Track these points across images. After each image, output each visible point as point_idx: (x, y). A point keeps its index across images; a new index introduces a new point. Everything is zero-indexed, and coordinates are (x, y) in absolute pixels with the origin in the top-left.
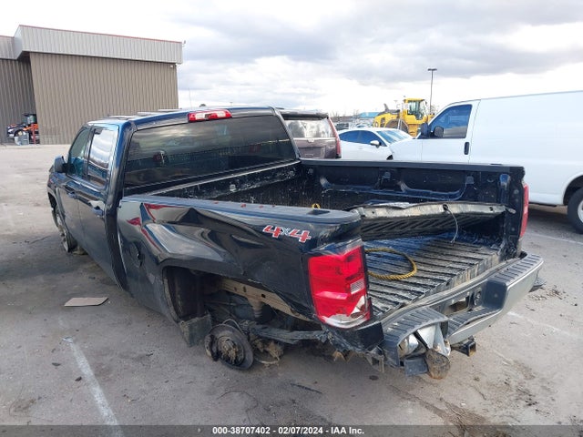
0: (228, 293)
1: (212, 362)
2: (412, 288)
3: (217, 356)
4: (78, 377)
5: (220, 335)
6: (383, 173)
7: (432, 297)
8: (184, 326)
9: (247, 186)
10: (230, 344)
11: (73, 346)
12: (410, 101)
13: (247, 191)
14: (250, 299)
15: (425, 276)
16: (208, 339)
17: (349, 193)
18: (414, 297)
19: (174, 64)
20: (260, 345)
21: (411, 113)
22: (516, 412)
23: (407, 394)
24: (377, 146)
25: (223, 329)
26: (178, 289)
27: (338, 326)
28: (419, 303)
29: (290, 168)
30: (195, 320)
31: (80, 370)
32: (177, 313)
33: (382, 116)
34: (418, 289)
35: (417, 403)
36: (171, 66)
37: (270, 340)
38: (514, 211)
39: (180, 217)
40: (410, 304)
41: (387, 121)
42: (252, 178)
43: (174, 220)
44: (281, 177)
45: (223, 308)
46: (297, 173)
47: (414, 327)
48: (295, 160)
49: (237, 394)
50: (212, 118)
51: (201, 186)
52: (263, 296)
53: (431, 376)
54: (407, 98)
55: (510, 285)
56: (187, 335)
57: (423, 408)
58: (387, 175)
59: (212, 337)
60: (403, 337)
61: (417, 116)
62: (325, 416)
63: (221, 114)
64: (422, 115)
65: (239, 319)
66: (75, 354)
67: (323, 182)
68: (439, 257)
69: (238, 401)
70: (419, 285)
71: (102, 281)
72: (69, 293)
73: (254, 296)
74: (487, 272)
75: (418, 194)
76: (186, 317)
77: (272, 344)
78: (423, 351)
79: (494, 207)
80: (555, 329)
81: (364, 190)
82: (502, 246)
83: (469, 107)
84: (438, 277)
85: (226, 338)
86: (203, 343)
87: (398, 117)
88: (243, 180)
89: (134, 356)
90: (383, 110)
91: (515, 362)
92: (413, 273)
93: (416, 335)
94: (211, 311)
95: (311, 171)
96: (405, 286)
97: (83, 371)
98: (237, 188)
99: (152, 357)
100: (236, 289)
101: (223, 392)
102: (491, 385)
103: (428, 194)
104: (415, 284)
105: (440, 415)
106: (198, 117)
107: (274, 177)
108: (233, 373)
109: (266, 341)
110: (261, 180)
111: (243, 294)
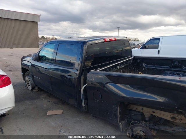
5: (136, 128)
6: (175, 62)
8: (121, 125)
9: (121, 66)
10: (142, 132)
13: (121, 68)
16: (130, 130)
19: (37, 22)
26: (120, 110)
29: (132, 59)
30: (123, 122)
36: (36, 23)
48: (132, 56)
51: (111, 67)
52: (153, 112)
58: (177, 63)
63: (113, 39)
67: (144, 64)
73: (147, 112)
81: (164, 67)
83: (159, 39)
95: (139, 60)
106: (107, 40)
107: (128, 63)
110: (125, 64)
111: (141, 111)
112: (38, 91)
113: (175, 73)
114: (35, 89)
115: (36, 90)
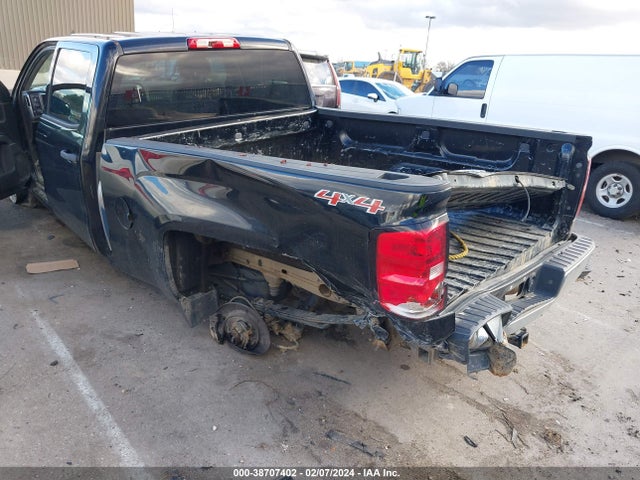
0: (234, 264)
1: (216, 345)
2: (469, 271)
3: (224, 338)
4: (53, 361)
5: (230, 314)
6: (420, 132)
7: (491, 282)
8: (186, 303)
9: (255, 136)
10: (243, 326)
11: (40, 322)
12: (406, 52)
13: (255, 142)
14: (266, 274)
15: (480, 257)
16: (214, 319)
17: (376, 154)
18: (475, 282)
20: (276, 328)
21: (407, 65)
22: (561, 408)
23: (445, 387)
24: (375, 100)
25: (234, 308)
26: (180, 258)
27: (405, 315)
28: (479, 289)
29: (305, 118)
30: (199, 296)
31: (53, 352)
32: (178, 286)
33: (375, 66)
34: (477, 273)
35: (457, 397)
37: (286, 321)
38: (572, 188)
39: (184, 170)
40: (472, 290)
41: (380, 72)
42: (262, 126)
43: (177, 173)
44: (295, 129)
45: (227, 282)
46: (312, 124)
47: (484, 318)
48: (311, 108)
49: (253, 384)
50: (217, 47)
51: (202, 132)
52: (284, 272)
53: (493, 372)
54: (404, 48)
55: (567, 270)
56: (188, 314)
57: (464, 403)
58: (425, 136)
59: (219, 316)
60: (474, 329)
61: (413, 69)
62: (358, 412)
63: (228, 43)
64: (419, 69)
65: (251, 296)
66: (44, 332)
67: (344, 137)
68: (487, 235)
69: (256, 392)
70: (476, 268)
71: (66, 242)
72: (24, 255)
73: (272, 271)
74: (541, 255)
75: (460, 160)
76: (187, 292)
77: (289, 326)
78: (489, 344)
79: (556, 182)
80: (587, 318)
81: (394, 150)
82: (555, 226)
83: (490, 63)
84: (495, 259)
85: (237, 319)
86: (208, 323)
87: (392, 69)
88: (251, 128)
89: (120, 336)
90: (377, 59)
91: (552, 352)
92: (466, 253)
93: (486, 327)
94: (216, 285)
95: (329, 123)
96: (461, 269)
97: (59, 353)
98: (244, 138)
99: (143, 338)
100: (248, 262)
101: (235, 382)
102: (531, 378)
103: (471, 161)
104: (471, 266)
105: (483, 411)
106: (201, 44)
107: (286, 128)
108: (245, 358)
109: (283, 323)
110: (272, 130)
111: (257, 267)
112: (36, 207)
113: (419, 167)
114: (27, 202)
115: (29, 204)
